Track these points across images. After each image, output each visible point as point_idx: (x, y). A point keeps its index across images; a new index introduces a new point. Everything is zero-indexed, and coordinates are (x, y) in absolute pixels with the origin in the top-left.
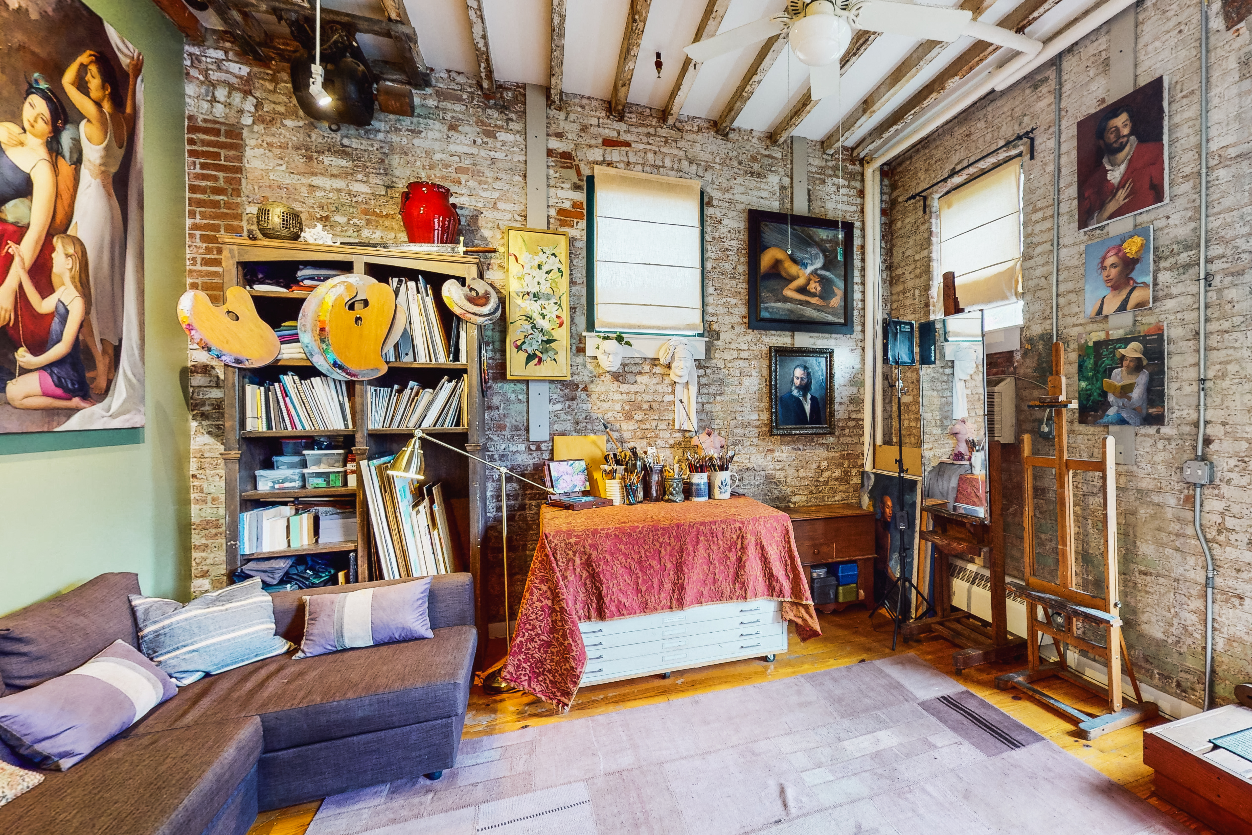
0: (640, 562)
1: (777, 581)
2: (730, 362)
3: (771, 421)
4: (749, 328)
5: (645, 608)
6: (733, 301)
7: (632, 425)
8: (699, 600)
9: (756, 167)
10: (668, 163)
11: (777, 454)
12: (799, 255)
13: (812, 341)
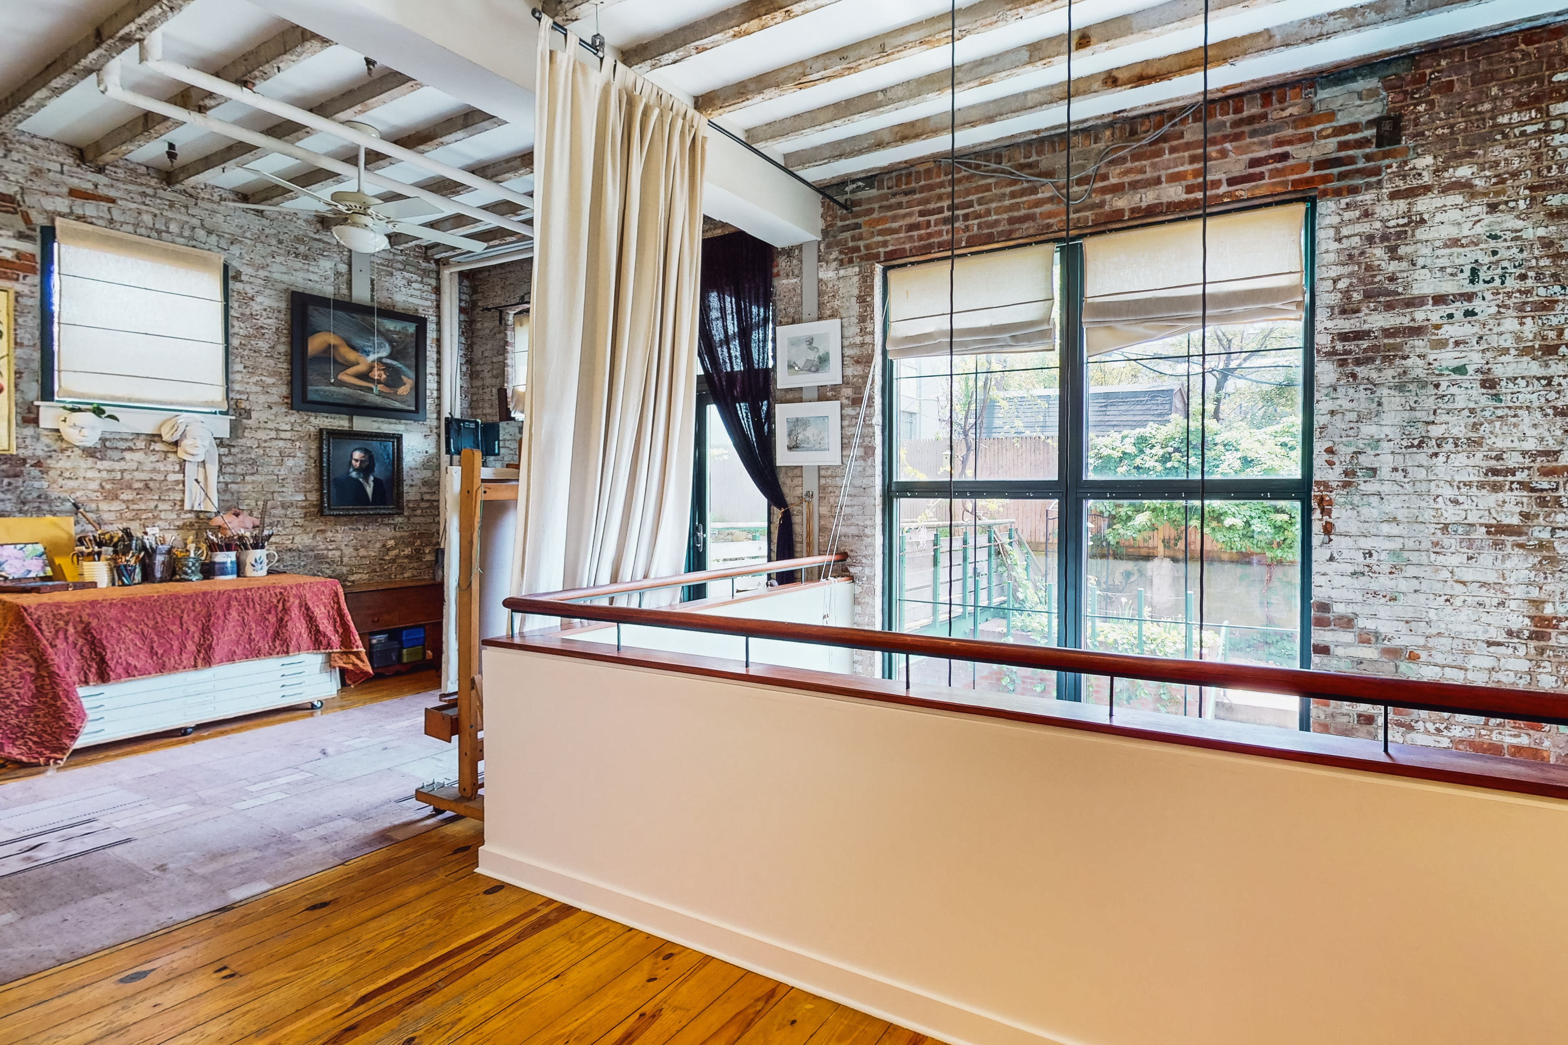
0: (155, 628)
1: (325, 635)
2: (265, 441)
3: (322, 502)
4: (292, 409)
5: (162, 668)
6: (270, 381)
7: (116, 506)
8: (231, 658)
9: (302, 249)
10: (174, 227)
11: (329, 534)
12: (358, 342)
13: (376, 425)
